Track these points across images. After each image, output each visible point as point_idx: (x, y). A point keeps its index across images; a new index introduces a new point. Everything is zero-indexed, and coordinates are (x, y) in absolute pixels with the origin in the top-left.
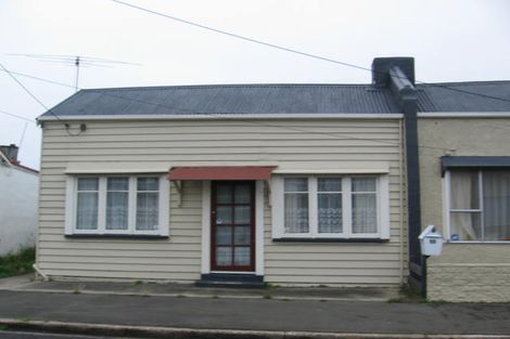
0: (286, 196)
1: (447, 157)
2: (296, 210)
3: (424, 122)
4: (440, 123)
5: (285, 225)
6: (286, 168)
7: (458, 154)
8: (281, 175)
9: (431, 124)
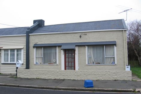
0: (5, 54)
1: (36, 44)
2: (6, 57)
3: (31, 36)
4: (35, 36)
5: (4, 60)
6: (4, 48)
7: (38, 43)
8: (4, 49)
9: (33, 36)
